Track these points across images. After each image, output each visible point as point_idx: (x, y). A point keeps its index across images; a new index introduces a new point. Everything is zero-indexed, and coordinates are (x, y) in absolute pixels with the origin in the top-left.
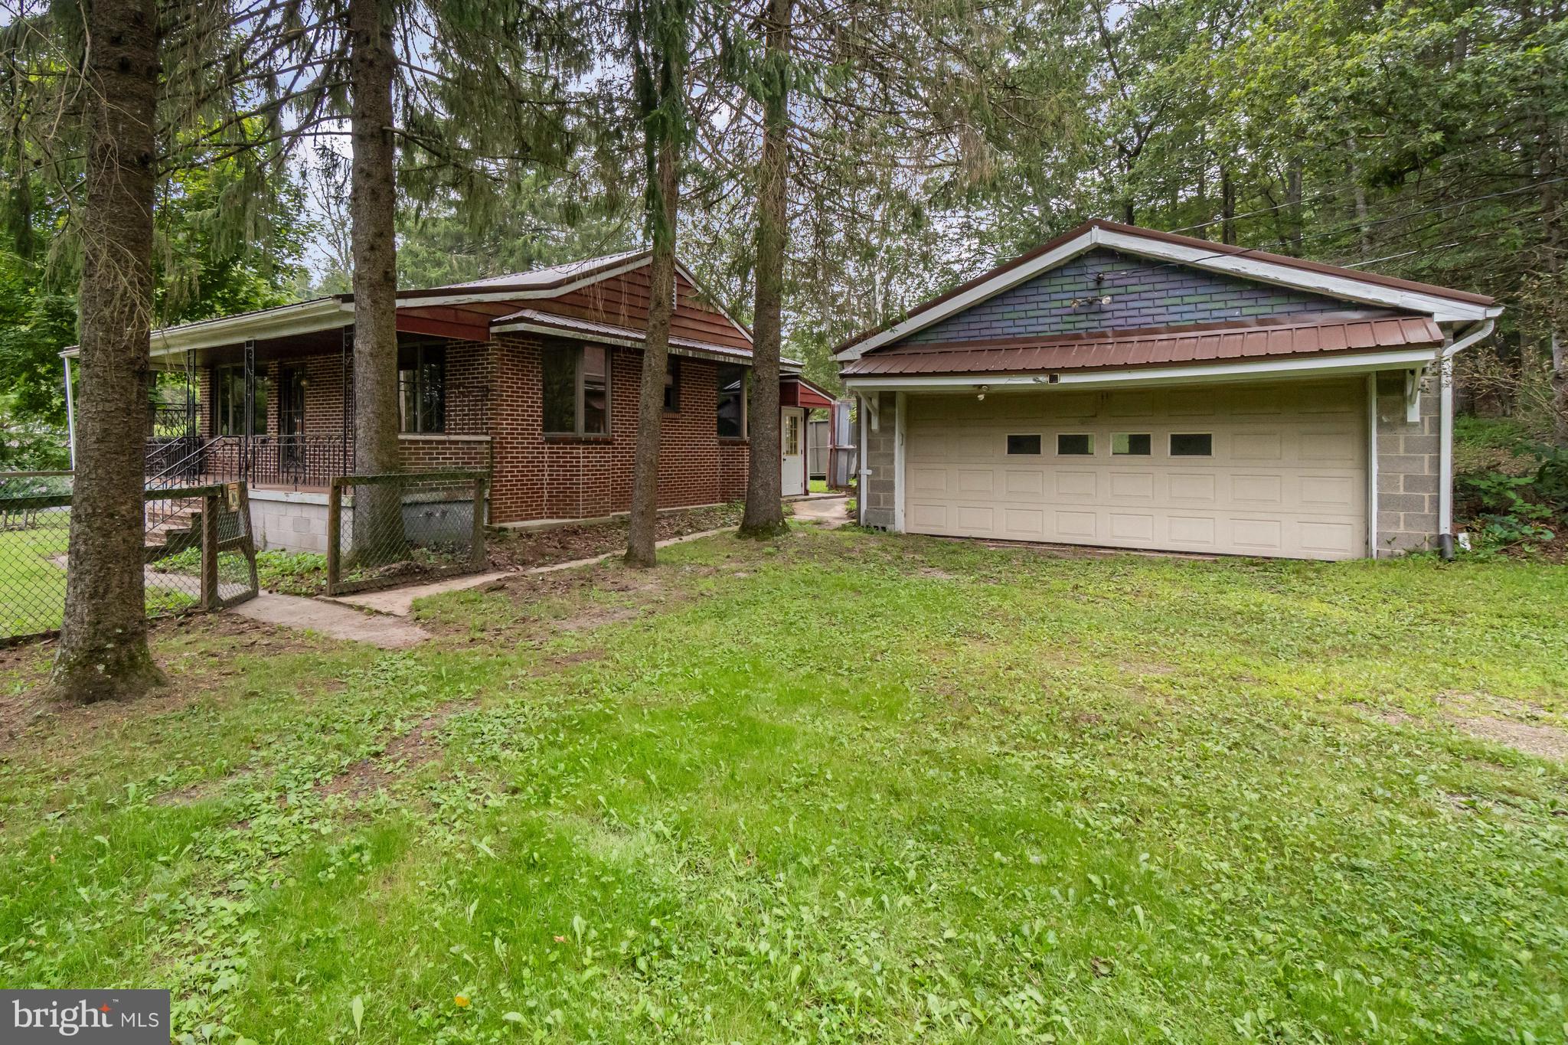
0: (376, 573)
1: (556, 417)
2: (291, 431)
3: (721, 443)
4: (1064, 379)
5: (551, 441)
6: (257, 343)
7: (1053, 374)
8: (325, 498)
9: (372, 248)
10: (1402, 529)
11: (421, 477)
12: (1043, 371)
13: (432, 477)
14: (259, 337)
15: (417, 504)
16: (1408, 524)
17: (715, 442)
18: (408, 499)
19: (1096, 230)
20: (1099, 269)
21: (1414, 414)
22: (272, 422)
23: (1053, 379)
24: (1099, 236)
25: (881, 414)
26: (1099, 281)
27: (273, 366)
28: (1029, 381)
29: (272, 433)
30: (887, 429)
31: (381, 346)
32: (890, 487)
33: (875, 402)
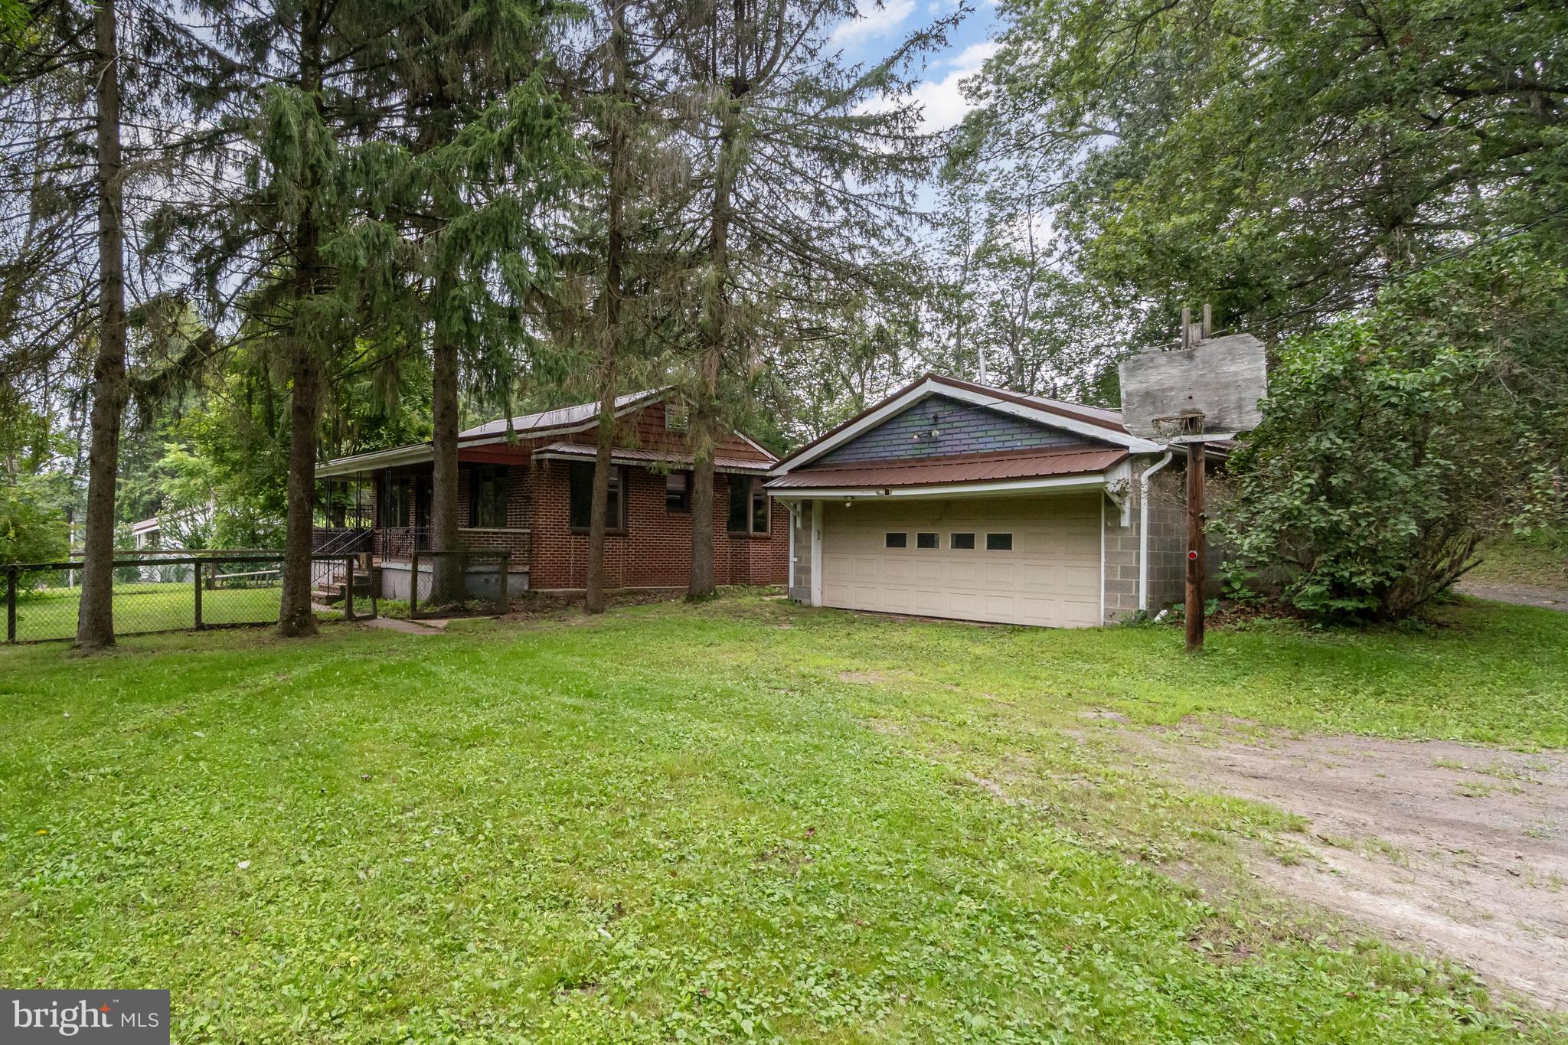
0: (438, 609)
1: (580, 516)
2: (423, 525)
3: (731, 537)
4: (895, 493)
5: (575, 533)
6: (392, 468)
7: (887, 488)
8: (409, 567)
9: (443, 416)
10: (1118, 606)
11: (482, 555)
12: (880, 487)
13: (488, 554)
14: (394, 465)
15: (478, 573)
16: (1123, 603)
17: (725, 536)
18: (473, 569)
19: (929, 381)
20: (935, 410)
21: (1125, 521)
22: (412, 518)
23: (887, 493)
24: (931, 386)
25: (803, 516)
26: (936, 418)
27: (413, 479)
28: (873, 493)
29: (412, 526)
30: (807, 527)
31: (447, 474)
32: (808, 570)
33: (799, 507)
